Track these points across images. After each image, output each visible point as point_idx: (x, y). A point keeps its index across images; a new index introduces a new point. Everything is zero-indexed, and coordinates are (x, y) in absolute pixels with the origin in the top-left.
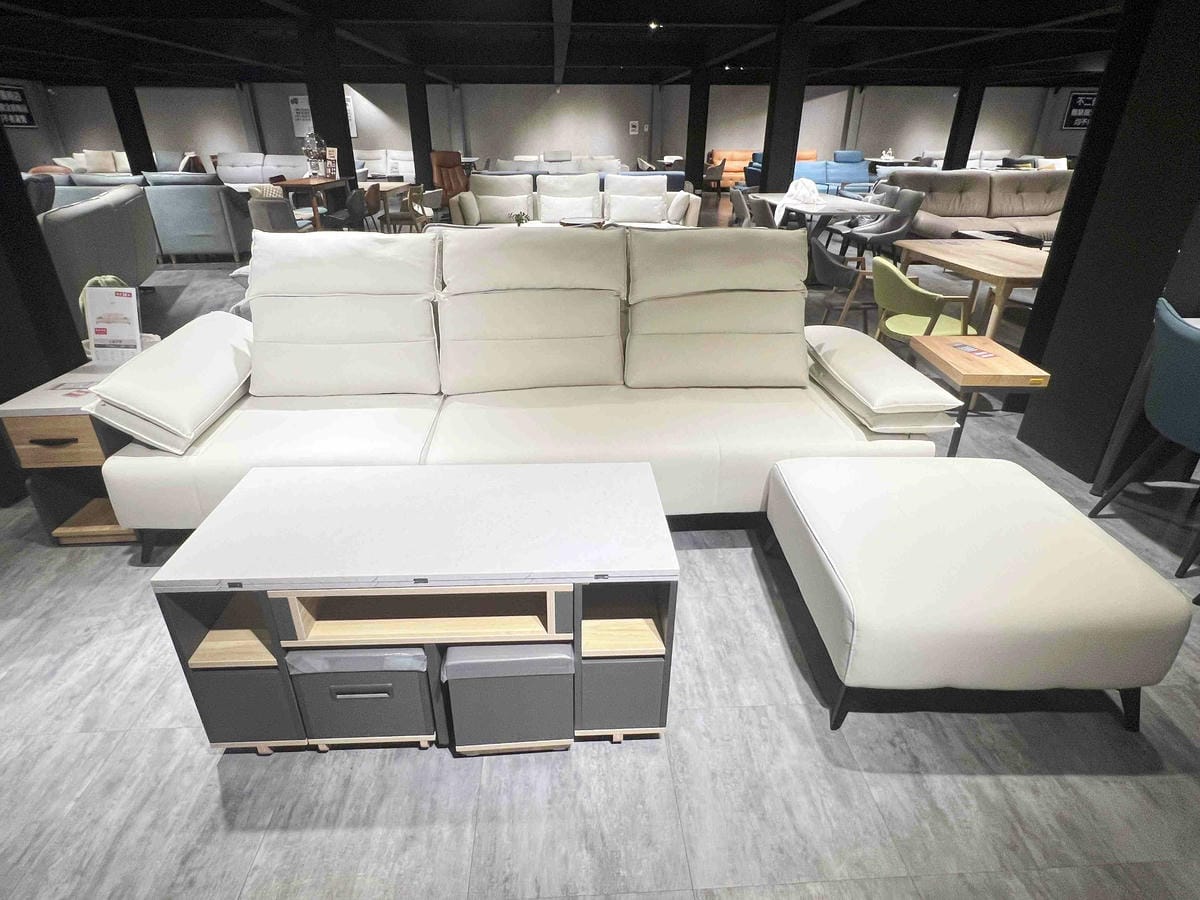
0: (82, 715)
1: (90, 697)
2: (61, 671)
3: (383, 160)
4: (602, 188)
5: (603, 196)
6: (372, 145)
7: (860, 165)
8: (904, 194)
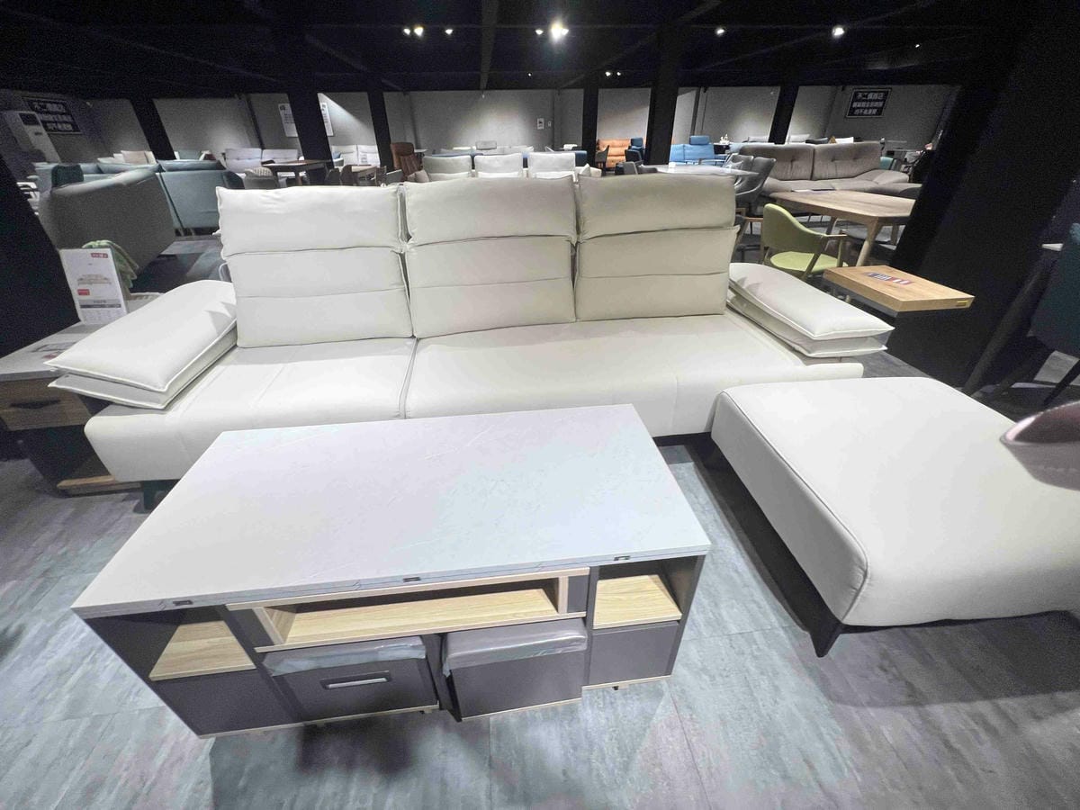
0: (67, 697)
1: (79, 673)
2: (53, 641)
3: (355, 154)
4: (526, 165)
5: (528, 172)
6: (345, 140)
7: (706, 147)
8: (758, 161)
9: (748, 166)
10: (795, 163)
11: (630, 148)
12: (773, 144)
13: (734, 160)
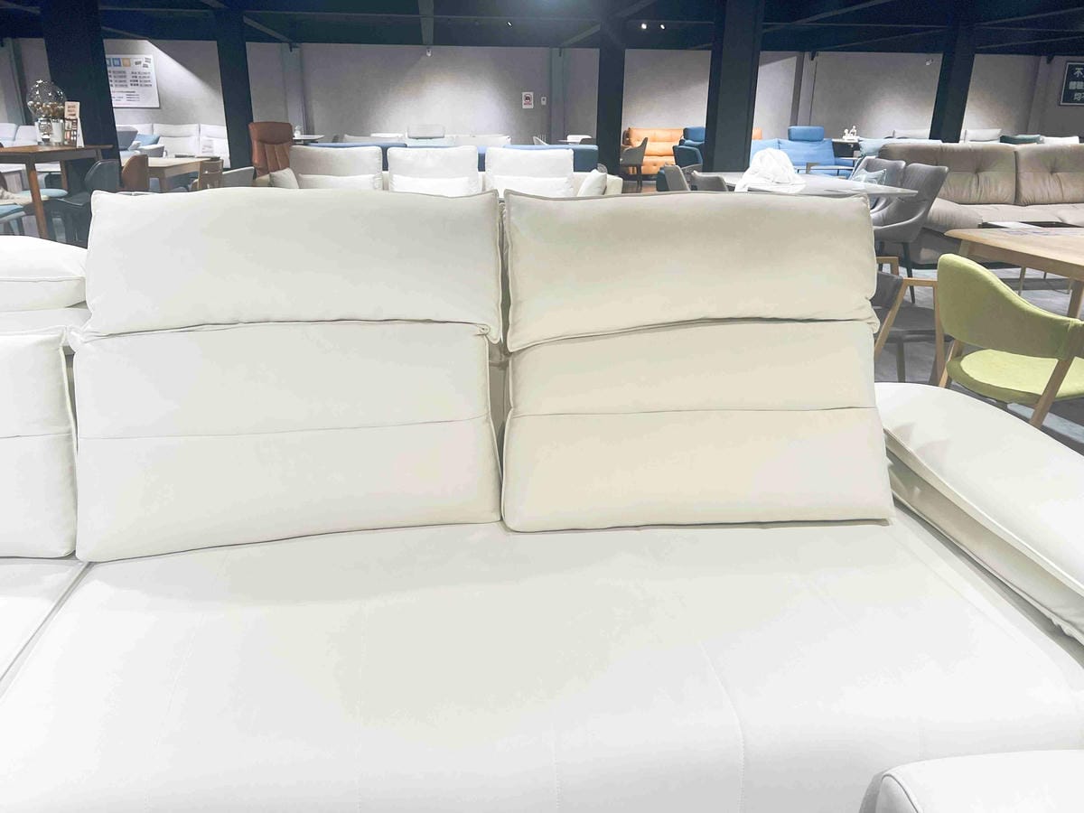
4: (482, 167)
5: (484, 178)
6: (180, 118)
7: (821, 145)
8: (913, 170)
9: (895, 177)
10: (982, 175)
11: (681, 142)
12: (938, 143)
13: (869, 167)
